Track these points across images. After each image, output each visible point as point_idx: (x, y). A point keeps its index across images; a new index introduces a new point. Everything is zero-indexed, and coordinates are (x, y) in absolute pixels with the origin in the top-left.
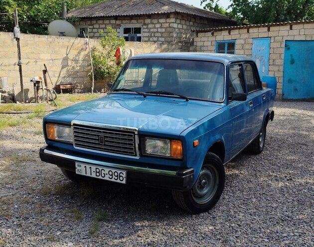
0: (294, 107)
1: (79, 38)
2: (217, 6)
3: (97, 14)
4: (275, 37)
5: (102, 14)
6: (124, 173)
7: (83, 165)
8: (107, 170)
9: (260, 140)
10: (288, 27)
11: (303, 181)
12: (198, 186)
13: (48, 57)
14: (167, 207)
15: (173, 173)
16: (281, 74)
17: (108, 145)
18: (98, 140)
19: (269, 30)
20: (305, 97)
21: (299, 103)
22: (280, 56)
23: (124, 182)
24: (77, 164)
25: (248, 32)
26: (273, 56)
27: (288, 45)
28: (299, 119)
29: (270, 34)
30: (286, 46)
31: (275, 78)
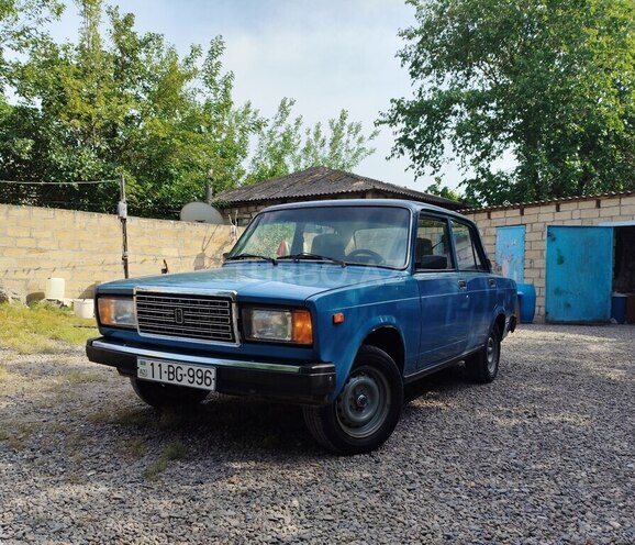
0: (564, 331)
1: (223, 226)
2: (445, 189)
3: (257, 197)
4: (532, 224)
5: (264, 197)
6: (213, 371)
7: (149, 362)
8: (185, 368)
9: (490, 360)
10: (553, 208)
11: (556, 419)
12: (351, 407)
13: (174, 252)
14: (299, 444)
15: (295, 368)
16: (542, 283)
17: (188, 325)
18: (173, 316)
19: (522, 214)
20: (585, 318)
21: (573, 327)
22: (542, 254)
23: (212, 388)
24: (139, 361)
25: (489, 217)
26: (531, 255)
27: (552, 232)
28: (568, 344)
29: (525, 219)
30: (549, 235)
31: (532, 286)
